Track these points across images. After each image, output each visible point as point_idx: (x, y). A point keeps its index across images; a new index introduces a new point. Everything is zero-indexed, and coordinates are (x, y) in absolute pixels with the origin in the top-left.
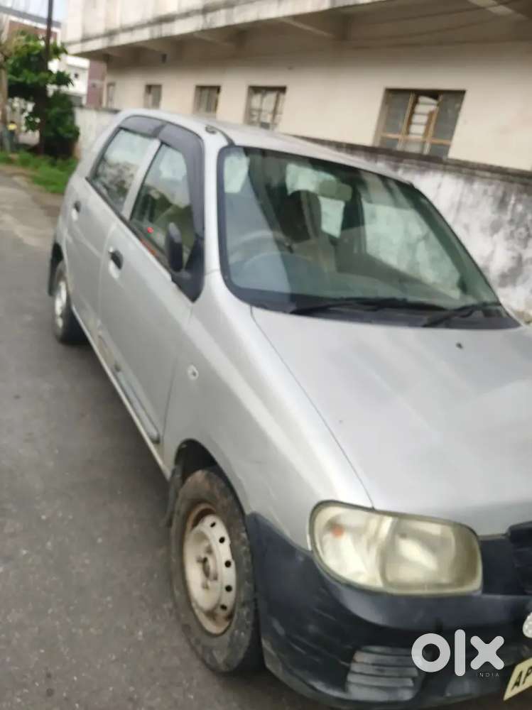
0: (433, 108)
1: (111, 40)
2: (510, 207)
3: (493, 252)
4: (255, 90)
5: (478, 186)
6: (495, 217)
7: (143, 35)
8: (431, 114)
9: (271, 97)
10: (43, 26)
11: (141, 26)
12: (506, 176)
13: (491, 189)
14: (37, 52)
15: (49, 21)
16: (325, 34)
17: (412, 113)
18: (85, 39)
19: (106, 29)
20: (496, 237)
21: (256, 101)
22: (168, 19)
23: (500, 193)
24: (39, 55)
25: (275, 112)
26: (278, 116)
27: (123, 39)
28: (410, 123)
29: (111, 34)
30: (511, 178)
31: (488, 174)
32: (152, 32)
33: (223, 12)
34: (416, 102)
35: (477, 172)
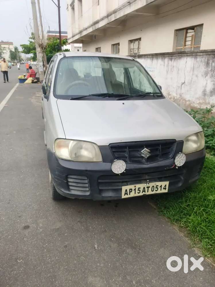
0: (193, 33)
1: (81, 34)
2: (210, 65)
3: (207, 84)
4: (131, 41)
5: (199, 59)
6: (206, 70)
7: (90, 30)
8: (192, 36)
9: (137, 43)
10: (58, 34)
11: (89, 27)
12: (207, 53)
13: (203, 59)
14: (57, 44)
15: (60, 32)
16: (151, 14)
17: (186, 37)
18: (73, 36)
19: (79, 31)
20: (207, 77)
21: (132, 45)
22: (97, 22)
23: (206, 60)
24: (57, 45)
25: (139, 48)
26: (140, 49)
27: (85, 33)
28: (185, 41)
29: (81, 32)
30: (209, 53)
31: (201, 54)
32: (93, 28)
33: (113, 15)
34: (187, 33)
35: (198, 54)
